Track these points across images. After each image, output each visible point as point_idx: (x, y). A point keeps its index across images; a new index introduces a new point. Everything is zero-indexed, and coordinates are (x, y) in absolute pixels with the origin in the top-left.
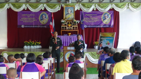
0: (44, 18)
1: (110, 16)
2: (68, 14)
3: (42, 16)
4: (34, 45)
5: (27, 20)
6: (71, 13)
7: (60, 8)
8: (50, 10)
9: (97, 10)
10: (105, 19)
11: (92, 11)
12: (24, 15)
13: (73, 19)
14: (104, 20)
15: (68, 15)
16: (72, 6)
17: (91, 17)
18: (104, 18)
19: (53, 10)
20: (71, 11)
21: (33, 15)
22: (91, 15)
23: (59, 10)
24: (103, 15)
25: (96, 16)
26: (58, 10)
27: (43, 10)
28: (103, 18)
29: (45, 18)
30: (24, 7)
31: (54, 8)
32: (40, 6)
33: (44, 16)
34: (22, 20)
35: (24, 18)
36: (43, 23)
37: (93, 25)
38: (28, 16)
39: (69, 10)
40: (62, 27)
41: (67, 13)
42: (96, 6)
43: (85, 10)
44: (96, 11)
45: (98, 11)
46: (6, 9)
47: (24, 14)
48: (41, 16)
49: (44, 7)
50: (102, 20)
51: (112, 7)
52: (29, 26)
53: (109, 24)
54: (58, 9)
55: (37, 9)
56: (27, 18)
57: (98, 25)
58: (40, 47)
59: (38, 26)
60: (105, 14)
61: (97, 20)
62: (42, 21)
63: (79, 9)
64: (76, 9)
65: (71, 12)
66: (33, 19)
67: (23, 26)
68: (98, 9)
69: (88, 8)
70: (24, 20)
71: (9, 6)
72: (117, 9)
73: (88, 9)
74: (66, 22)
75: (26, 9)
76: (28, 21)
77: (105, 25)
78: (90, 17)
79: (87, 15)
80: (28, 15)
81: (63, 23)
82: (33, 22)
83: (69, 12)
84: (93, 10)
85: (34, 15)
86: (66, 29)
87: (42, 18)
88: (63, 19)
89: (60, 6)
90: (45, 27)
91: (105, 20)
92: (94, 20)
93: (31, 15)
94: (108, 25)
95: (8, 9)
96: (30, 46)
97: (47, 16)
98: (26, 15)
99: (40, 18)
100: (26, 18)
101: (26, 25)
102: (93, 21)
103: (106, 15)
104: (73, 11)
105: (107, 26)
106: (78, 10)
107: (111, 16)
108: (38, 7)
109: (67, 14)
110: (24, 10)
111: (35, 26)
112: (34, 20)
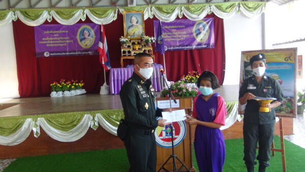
0: (86, 36)
1: (207, 27)
2: (132, 26)
3: (83, 32)
4: (70, 90)
5: (53, 42)
6: (137, 25)
7: (116, 15)
8: (96, 20)
9: (184, 17)
10: (200, 33)
11: (176, 19)
12: (48, 32)
13: (142, 35)
14: (197, 35)
15: (131, 29)
16: (138, 11)
17: (175, 30)
18: (198, 32)
19: (102, 20)
20: (138, 21)
21: (64, 31)
22: (174, 27)
23: (115, 19)
24: (195, 27)
25: (183, 28)
26: (112, 20)
27: (83, 20)
28: (196, 31)
29: (89, 36)
30: (45, 16)
31: (105, 17)
32: (78, 13)
33: (86, 32)
34: (45, 42)
35: (48, 39)
36: (86, 45)
37: (179, 46)
38: (55, 34)
39: (134, 19)
40: (122, 50)
41: (130, 24)
42: (181, 11)
43: (162, 18)
44: (182, 18)
45: (187, 18)
46: (11, 21)
47: (46, 31)
48: (81, 32)
49: (85, 15)
50: (194, 35)
51: (211, 11)
52: (58, 54)
53: (207, 42)
54: (111, 17)
55: (71, 19)
56: (54, 37)
57: (187, 46)
58: (84, 91)
59: (75, 52)
60: (200, 24)
61: (185, 36)
62: (83, 41)
63: (152, 17)
64: (146, 18)
65: (137, 23)
66: (66, 40)
67: (46, 54)
68: (186, 15)
69: (168, 13)
70: (49, 42)
71: (15, 15)
72: (219, 14)
73: (169, 15)
74: (130, 41)
75: (50, 21)
76: (56, 43)
77: (200, 44)
78: (173, 30)
79: (166, 27)
80: (56, 32)
81: (124, 43)
82: (65, 45)
83: (133, 23)
84: (178, 18)
85: (67, 32)
86: (130, 55)
87: (83, 37)
88: (123, 36)
89: (115, 13)
90: (90, 53)
91: (199, 36)
92: (180, 36)
93: (60, 32)
94: (205, 44)
95: (13, 21)
96: (63, 91)
97: (93, 32)
98: (51, 32)
99: (78, 37)
100: (51, 39)
101: (53, 53)
102: (179, 38)
103: (201, 26)
104: (140, 20)
105: (204, 46)
106: (149, 18)
107: (210, 27)
108: (73, 15)
109: (129, 27)
110: (46, 22)
111: (70, 52)
112: (68, 41)
